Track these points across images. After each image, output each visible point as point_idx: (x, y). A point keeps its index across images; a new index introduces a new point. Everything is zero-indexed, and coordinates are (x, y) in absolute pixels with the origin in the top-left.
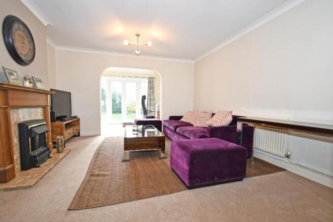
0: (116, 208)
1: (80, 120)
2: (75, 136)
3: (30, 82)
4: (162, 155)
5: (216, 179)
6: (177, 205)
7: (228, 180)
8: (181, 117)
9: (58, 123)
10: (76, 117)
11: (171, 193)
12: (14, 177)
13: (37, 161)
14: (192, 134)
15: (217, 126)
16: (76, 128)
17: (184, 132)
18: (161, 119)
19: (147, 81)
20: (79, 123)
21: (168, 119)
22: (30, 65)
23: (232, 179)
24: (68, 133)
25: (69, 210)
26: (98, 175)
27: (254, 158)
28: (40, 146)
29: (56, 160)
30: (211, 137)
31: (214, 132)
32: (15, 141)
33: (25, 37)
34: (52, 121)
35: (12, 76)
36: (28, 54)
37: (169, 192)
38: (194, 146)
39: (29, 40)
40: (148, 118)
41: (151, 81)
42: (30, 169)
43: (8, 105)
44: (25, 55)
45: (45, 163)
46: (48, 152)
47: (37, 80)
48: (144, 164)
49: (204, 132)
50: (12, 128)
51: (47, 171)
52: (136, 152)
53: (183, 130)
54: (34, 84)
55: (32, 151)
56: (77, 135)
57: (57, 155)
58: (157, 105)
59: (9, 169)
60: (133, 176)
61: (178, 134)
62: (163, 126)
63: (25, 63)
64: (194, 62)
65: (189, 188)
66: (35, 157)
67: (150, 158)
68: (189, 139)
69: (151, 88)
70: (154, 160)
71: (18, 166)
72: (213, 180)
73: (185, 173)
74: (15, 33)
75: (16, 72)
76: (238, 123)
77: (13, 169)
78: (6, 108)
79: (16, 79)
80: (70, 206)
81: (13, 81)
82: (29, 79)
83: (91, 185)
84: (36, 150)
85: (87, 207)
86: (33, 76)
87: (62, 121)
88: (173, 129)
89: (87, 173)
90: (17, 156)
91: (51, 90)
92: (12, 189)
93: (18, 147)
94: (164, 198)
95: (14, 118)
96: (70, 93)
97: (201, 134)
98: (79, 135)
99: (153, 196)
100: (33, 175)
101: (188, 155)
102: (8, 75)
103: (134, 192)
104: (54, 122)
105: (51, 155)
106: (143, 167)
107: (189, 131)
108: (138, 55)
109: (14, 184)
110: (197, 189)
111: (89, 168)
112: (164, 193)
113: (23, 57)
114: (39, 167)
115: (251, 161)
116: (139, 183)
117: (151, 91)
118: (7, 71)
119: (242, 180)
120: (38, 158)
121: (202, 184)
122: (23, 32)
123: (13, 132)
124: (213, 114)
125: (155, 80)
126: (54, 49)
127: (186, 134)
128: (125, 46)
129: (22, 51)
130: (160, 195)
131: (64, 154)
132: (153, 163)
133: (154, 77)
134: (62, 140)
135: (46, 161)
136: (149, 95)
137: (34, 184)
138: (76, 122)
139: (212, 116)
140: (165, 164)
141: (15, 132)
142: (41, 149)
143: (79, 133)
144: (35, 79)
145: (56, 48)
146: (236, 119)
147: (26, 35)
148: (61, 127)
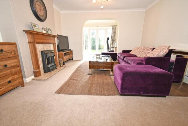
0: (76, 97)
1: (73, 52)
2: (70, 60)
3: (45, 30)
4: (111, 73)
5: (142, 92)
6: (109, 102)
7: (153, 95)
8: (130, 51)
9: (61, 52)
10: (71, 50)
11: (108, 95)
12: (40, 75)
13: (50, 69)
14: (133, 62)
15: (153, 57)
16: (71, 56)
17: (128, 60)
18: (117, 52)
19: (111, 28)
20: (72, 53)
21: (121, 52)
22: (45, 21)
23: (156, 95)
24: (66, 58)
25: (55, 93)
26: (74, 80)
27: (184, 83)
28: (52, 63)
29: (58, 70)
30: (146, 64)
31: (149, 61)
32: (40, 59)
33: (41, 6)
34: (59, 51)
35: (35, 27)
36: (43, 15)
37: (107, 95)
38: (128, 69)
39: (43, 7)
40: (109, 51)
41: (114, 28)
42: (47, 72)
43: (35, 42)
44: (42, 16)
45: (54, 71)
46: (55, 66)
47: (48, 29)
48: (99, 77)
49: (142, 61)
50: (38, 53)
51: (53, 74)
52: (96, 70)
53: (128, 59)
54: (47, 32)
55: (48, 65)
56: (71, 59)
57: (60, 68)
58: (115, 44)
59: (38, 71)
60: (90, 82)
61: (125, 61)
62: (117, 56)
63: (42, 20)
64: (144, 10)
65: (121, 95)
66: (49, 67)
67: (104, 74)
68: (130, 64)
69: (114, 33)
70: (106, 76)
71: (42, 71)
72: (139, 93)
73: (119, 85)
74: (35, 4)
75: (37, 25)
76: (172, 55)
77: (40, 72)
78: (34, 43)
79: (37, 29)
80: (56, 92)
81: (36, 29)
82: (45, 29)
83: (69, 83)
84: (50, 64)
85: (63, 93)
86: (47, 27)
87: (63, 52)
88: (123, 58)
89: (70, 78)
90: (41, 66)
91: (58, 35)
92: (39, 80)
93: (42, 62)
94: (103, 97)
95: (39, 49)
96: (68, 37)
97: (139, 62)
98: (72, 60)
99: (97, 94)
100: (47, 75)
101: (122, 74)
102: (33, 26)
103: (88, 91)
104: (60, 52)
105: (57, 67)
106: (98, 79)
107: (132, 59)
108: (102, 9)
109: (40, 78)
110: (126, 96)
111: (71, 75)
112: (104, 94)
113: (41, 17)
114: (51, 72)
115: (180, 85)
116: (92, 87)
117: (114, 34)
118: (33, 24)
119: (165, 97)
120: (50, 68)
121: (130, 94)
122: (40, 3)
123: (38, 55)
124: (154, 49)
125: (116, 27)
126: (60, 12)
127: (129, 62)
128: (94, 3)
129: (41, 14)
130: (101, 95)
131: (63, 67)
132: (104, 77)
133: (116, 25)
134: (62, 61)
135: (54, 70)
136: (112, 37)
137: (47, 79)
138: (70, 52)
139: (153, 50)
140: (111, 79)
141: (40, 55)
142: (52, 64)
143: (72, 58)
144: (47, 29)
145: (61, 12)
146: (171, 52)
147: (42, 5)
148: (62, 54)
